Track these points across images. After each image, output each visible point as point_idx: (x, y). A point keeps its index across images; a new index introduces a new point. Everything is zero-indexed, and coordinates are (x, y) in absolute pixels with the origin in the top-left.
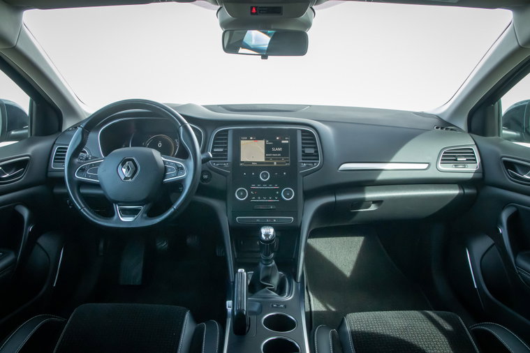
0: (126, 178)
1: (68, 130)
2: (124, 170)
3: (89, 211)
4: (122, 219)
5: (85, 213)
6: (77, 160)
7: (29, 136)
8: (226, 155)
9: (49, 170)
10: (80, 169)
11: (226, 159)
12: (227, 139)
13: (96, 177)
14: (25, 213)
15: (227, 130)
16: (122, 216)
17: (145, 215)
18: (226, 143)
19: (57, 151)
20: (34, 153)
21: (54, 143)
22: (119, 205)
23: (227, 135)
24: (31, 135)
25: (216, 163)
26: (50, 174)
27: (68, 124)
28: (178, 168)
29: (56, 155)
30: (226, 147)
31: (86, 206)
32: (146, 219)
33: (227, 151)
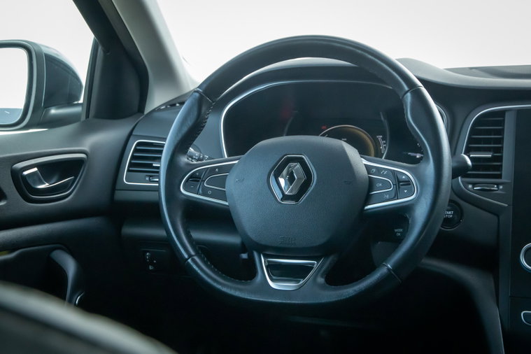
0: (285, 197)
1: (158, 110)
2: (282, 181)
3: (205, 263)
4: (272, 284)
5: (195, 267)
6: (184, 160)
7: (83, 118)
8: (499, 168)
9: (118, 187)
10: (191, 177)
11: (500, 176)
12: (501, 132)
13: (223, 196)
14: (70, 266)
15: (503, 113)
16: (272, 280)
17: (321, 280)
18: (500, 141)
19: (136, 150)
20: (94, 148)
21: (130, 134)
22: (266, 256)
23: (502, 123)
24: (87, 116)
25: (474, 184)
26: (120, 195)
27: (158, 98)
28: (399, 182)
29: (133, 157)
30: (500, 150)
31: (197, 254)
32: (322, 287)
33: (500, 159)
